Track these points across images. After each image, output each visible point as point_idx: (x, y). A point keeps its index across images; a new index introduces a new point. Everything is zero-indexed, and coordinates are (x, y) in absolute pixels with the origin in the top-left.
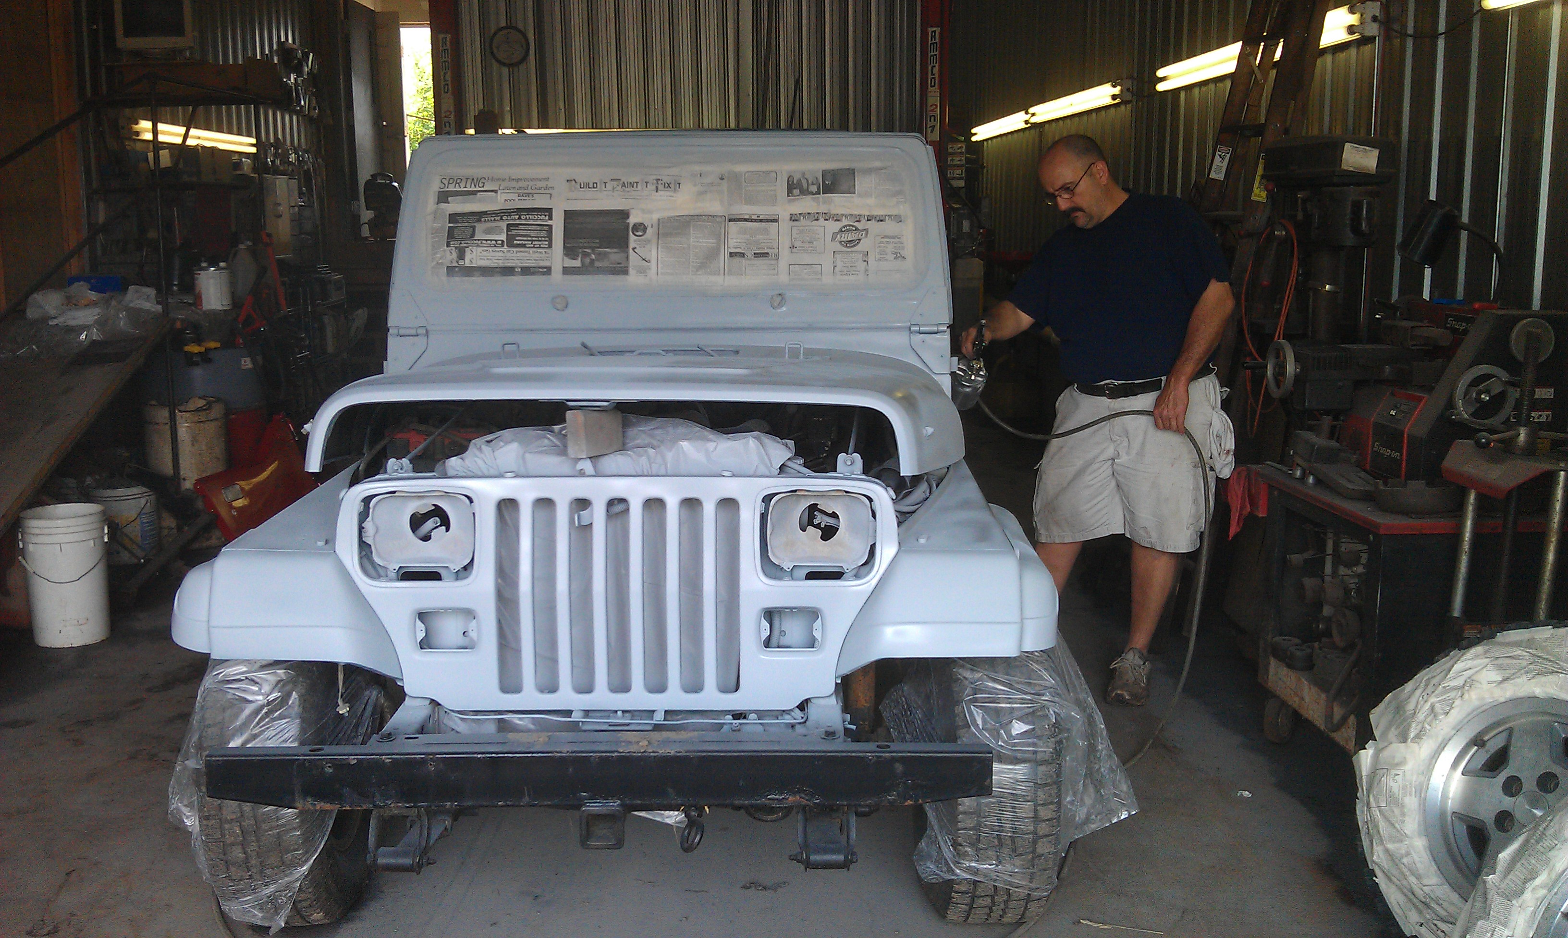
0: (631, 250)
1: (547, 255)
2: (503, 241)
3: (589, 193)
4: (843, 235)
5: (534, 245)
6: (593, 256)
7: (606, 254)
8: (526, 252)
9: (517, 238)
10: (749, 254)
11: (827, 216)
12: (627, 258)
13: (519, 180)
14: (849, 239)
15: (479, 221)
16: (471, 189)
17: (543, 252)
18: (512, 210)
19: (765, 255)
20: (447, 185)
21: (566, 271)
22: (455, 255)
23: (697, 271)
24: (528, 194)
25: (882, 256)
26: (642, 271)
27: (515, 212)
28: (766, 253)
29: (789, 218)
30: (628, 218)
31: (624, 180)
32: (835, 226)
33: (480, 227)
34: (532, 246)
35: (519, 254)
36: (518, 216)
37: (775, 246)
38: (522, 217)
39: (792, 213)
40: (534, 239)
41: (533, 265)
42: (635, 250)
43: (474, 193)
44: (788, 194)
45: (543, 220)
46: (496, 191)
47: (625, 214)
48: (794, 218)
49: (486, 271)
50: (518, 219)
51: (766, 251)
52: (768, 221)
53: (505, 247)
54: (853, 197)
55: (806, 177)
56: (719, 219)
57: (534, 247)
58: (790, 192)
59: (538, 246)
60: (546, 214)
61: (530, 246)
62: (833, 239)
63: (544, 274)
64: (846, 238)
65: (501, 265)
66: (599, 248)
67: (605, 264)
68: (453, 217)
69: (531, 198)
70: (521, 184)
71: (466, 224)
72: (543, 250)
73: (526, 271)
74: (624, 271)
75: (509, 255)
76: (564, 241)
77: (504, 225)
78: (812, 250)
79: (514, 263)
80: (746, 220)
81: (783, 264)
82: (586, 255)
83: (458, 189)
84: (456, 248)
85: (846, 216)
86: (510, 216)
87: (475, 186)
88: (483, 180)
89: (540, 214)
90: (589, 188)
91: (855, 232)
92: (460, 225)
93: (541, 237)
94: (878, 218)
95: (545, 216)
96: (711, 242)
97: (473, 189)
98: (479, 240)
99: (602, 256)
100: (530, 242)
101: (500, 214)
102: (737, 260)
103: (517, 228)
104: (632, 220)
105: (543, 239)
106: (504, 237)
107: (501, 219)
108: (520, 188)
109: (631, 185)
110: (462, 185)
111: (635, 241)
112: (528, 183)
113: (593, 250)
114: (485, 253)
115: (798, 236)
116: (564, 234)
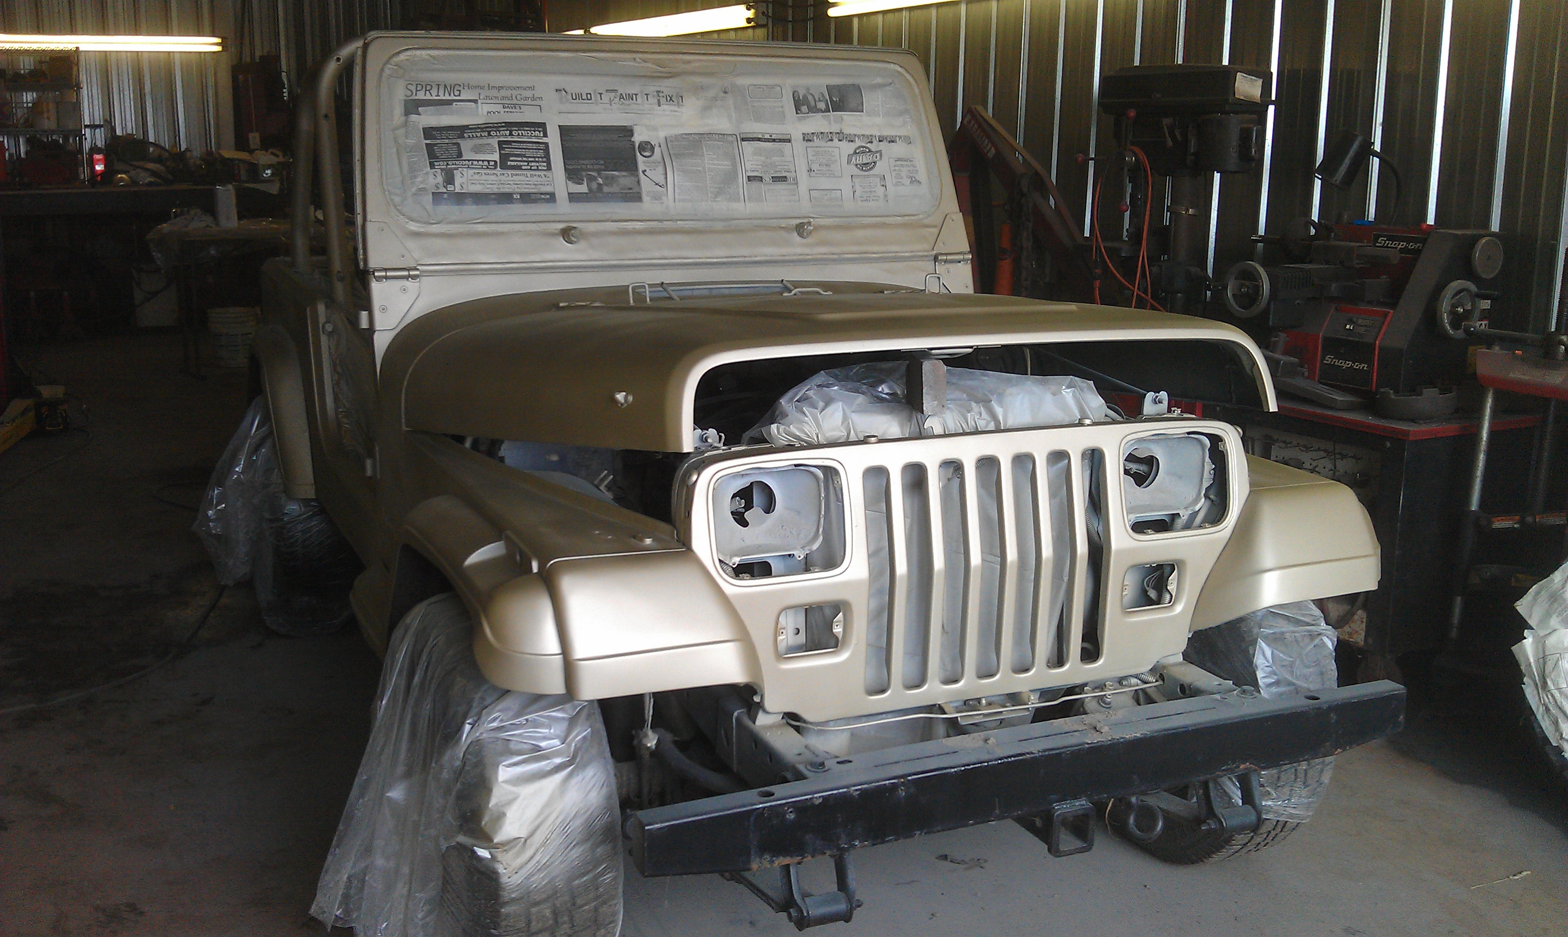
0: (641, 173)
1: (548, 179)
2: (495, 162)
3: (583, 107)
4: (858, 157)
5: (531, 166)
6: (600, 181)
7: (613, 178)
8: (523, 175)
9: (511, 159)
10: (767, 178)
11: (841, 136)
12: (639, 182)
13: (500, 88)
14: (864, 162)
15: (461, 136)
16: (444, 98)
17: (543, 176)
18: (499, 125)
19: (784, 179)
20: (414, 91)
21: (573, 197)
22: (440, 179)
23: (716, 196)
24: (515, 106)
25: (898, 180)
26: (657, 198)
27: (503, 127)
28: (784, 177)
29: (802, 138)
30: (632, 135)
31: (621, 91)
32: (849, 148)
33: (466, 145)
34: (529, 168)
35: (515, 178)
36: (508, 132)
37: (793, 169)
38: (513, 133)
39: (805, 132)
40: (530, 159)
41: (533, 191)
42: (646, 173)
43: (449, 103)
44: (797, 112)
45: (535, 136)
46: (475, 101)
47: (628, 132)
48: (807, 138)
49: (479, 198)
50: (510, 135)
51: (784, 175)
52: (781, 140)
53: (498, 169)
54: (861, 116)
55: (811, 92)
56: (730, 138)
57: (531, 169)
58: (798, 109)
59: (536, 168)
60: (540, 129)
61: (526, 167)
62: (849, 162)
63: (547, 201)
64: (861, 160)
65: (496, 191)
66: (604, 171)
67: (615, 189)
68: (429, 132)
69: (518, 110)
70: (503, 93)
71: (447, 141)
72: (542, 173)
73: (527, 198)
74: (637, 197)
75: (502, 178)
76: (564, 163)
77: (494, 142)
78: (829, 174)
79: (510, 188)
80: (759, 140)
81: (803, 187)
82: (591, 179)
83: (428, 97)
84: (442, 170)
85: (859, 136)
86: (499, 131)
87: (450, 95)
88: (457, 88)
89: (533, 129)
90: (582, 99)
91: (869, 154)
92: (438, 141)
93: (538, 157)
94: (889, 139)
95: (539, 132)
96: (726, 164)
97: (447, 97)
98: (469, 160)
99: (610, 181)
100: (526, 164)
101: (488, 129)
102: (755, 185)
103: (510, 146)
104: (637, 138)
105: (540, 159)
106: (496, 157)
107: (489, 135)
108: (503, 98)
109: (631, 97)
110: (434, 92)
111: (644, 162)
112: (511, 92)
113: (599, 174)
114: (476, 177)
115: (814, 158)
116: (563, 155)
